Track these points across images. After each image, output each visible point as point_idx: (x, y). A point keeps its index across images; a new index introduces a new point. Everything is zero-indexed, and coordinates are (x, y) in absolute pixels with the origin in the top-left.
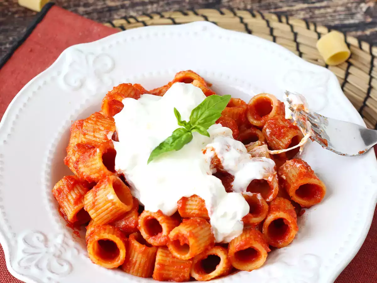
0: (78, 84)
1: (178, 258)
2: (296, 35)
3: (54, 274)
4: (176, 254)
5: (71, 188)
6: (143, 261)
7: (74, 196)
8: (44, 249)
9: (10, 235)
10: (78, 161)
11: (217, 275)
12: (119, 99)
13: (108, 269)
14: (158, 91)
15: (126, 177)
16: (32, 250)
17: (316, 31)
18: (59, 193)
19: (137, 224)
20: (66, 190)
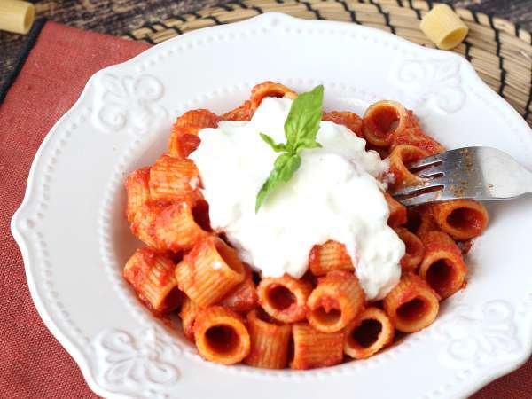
0: (120, 121)
1: (324, 333)
2: (387, 16)
5: (152, 264)
7: (158, 274)
8: (134, 353)
9: (81, 342)
10: (154, 225)
11: (381, 347)
12: (193, 132)
13: (228, 365)
14: (232, 116)
15: (227, 236)
16: (117, 357)
17: (411, 7)
18: (136, 273)
19: (256, 298)
20: (144, 267)
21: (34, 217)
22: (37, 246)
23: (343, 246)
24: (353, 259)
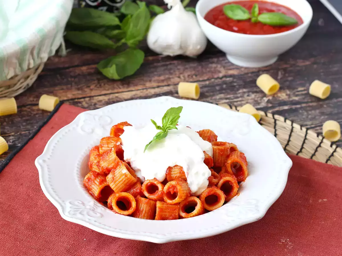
0: (91, 131)
1: (170, 204)
3: (91, 217)
4: (169, 201)
5: (96, 176)
6: (148, 208)
7: (98, 181)
8: (83, 207)
12: (121, 127)
15: (131, 164)
18: (89, 180)
19: (141, 189)
20: (93, 177)
21: (46, 159)
22: (46, 169)
23: (182, 168)
24: (186, 174)
